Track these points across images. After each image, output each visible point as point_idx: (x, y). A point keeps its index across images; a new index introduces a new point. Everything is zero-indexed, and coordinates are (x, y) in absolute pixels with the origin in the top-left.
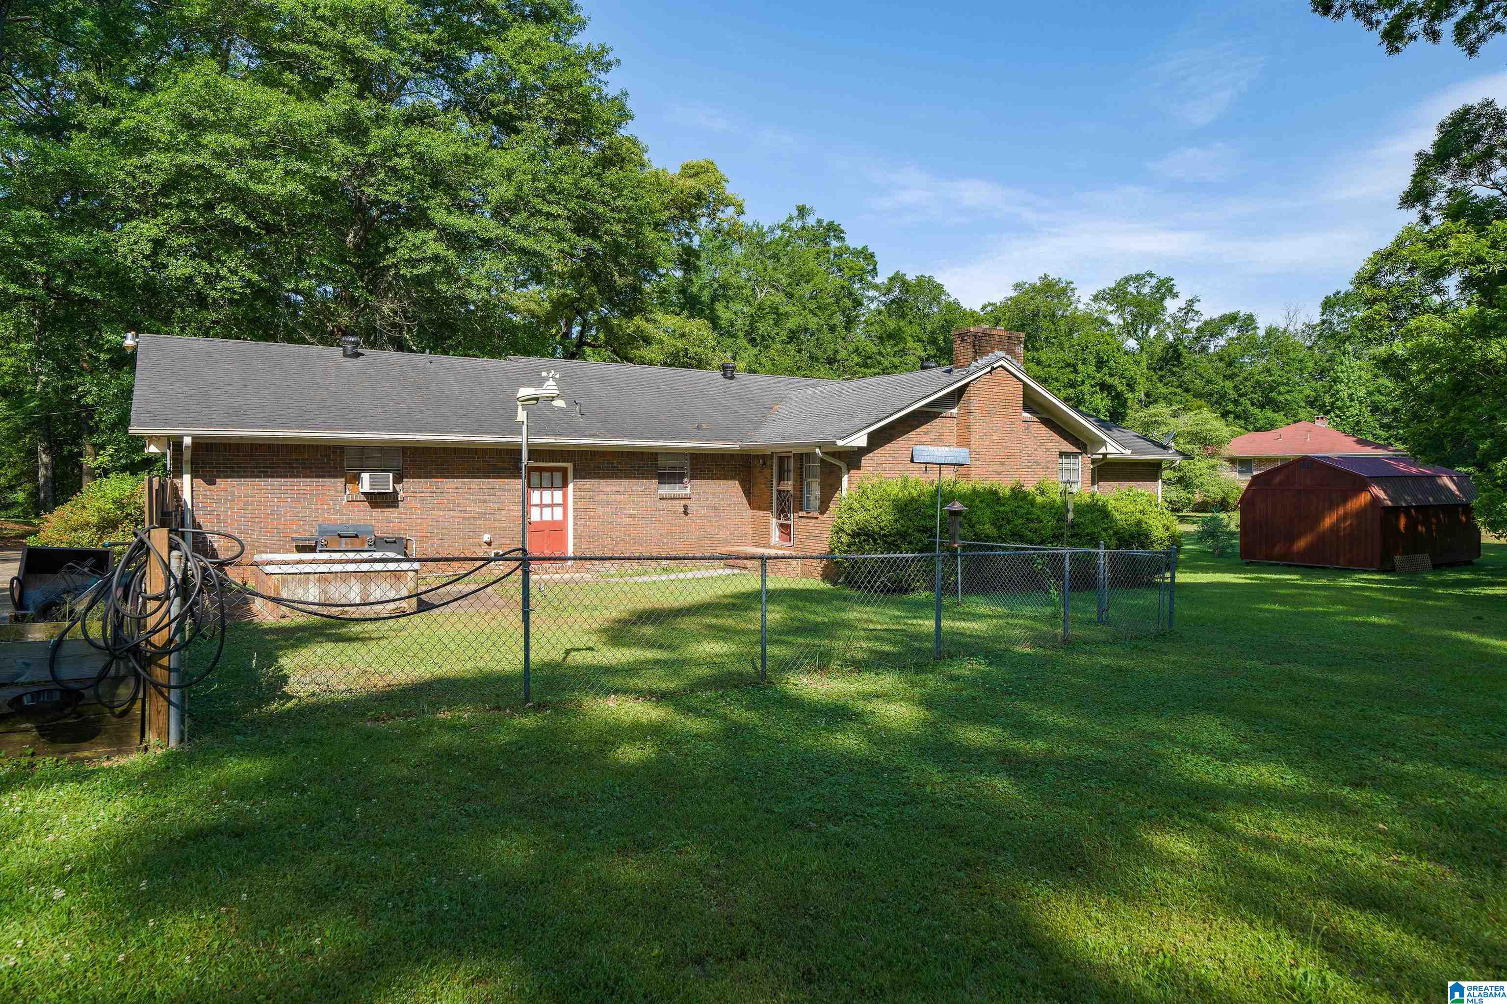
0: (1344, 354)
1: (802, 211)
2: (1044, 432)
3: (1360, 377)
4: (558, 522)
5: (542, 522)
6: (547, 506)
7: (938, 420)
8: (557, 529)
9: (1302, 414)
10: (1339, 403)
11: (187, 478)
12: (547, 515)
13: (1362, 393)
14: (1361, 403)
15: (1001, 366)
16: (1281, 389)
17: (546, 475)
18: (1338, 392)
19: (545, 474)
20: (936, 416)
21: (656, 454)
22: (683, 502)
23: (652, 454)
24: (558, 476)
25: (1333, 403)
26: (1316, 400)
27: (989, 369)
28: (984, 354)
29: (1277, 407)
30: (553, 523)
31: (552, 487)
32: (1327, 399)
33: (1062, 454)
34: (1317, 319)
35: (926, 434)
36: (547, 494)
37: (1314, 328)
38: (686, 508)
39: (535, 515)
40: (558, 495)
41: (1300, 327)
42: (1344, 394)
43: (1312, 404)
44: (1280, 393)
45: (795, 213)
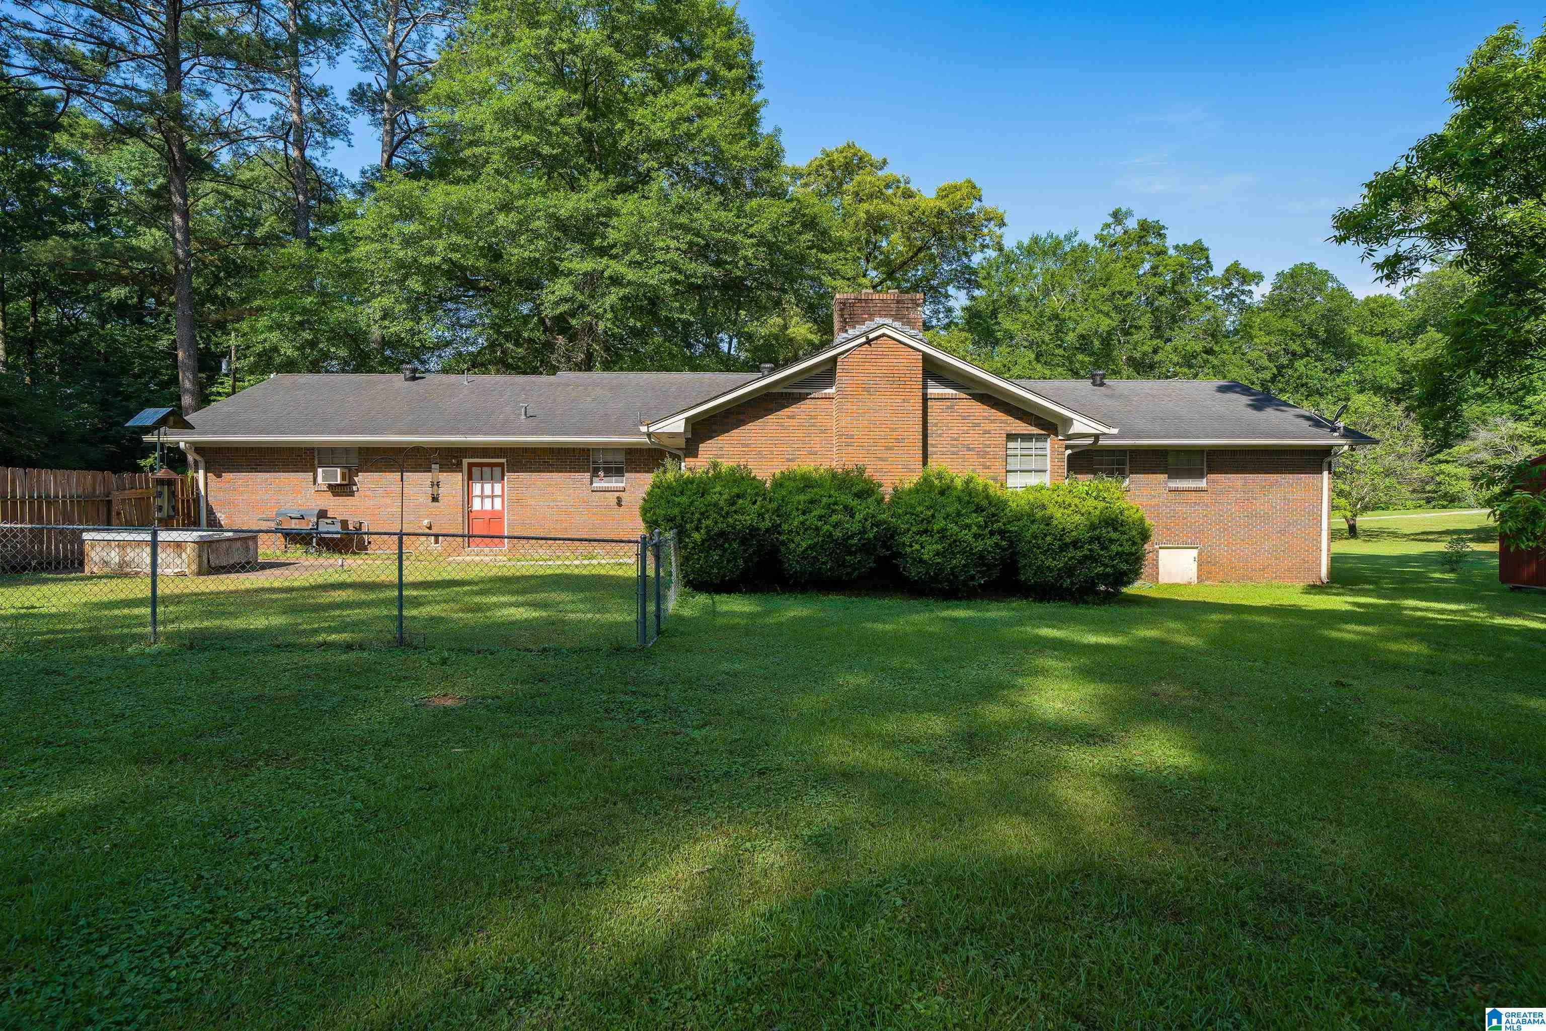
1: (1118, 216)
2: (980, 410)
4: (498, 511)
5: (483, 511)
6: (488, 497)
7: (807, 401)
8: (495, 517)
11: (201, 473)
12: (488, 505)
15: (884, 335)
17: (487, 470)
19: (485, 469)
20: (801, 398)
21: (588, 450)
22: (617, 494)
23: (584, 450)
24: (497, 470)
27: (863, 340)
28: (858, 323)
30: (493, 512)
31: (492, 479)
33: (1011, 437)
35: (789, 417)
36: (488, 487)
38: (619, 499)
39: (477, 505)
40: (498, 487)
45: (1110, 220)
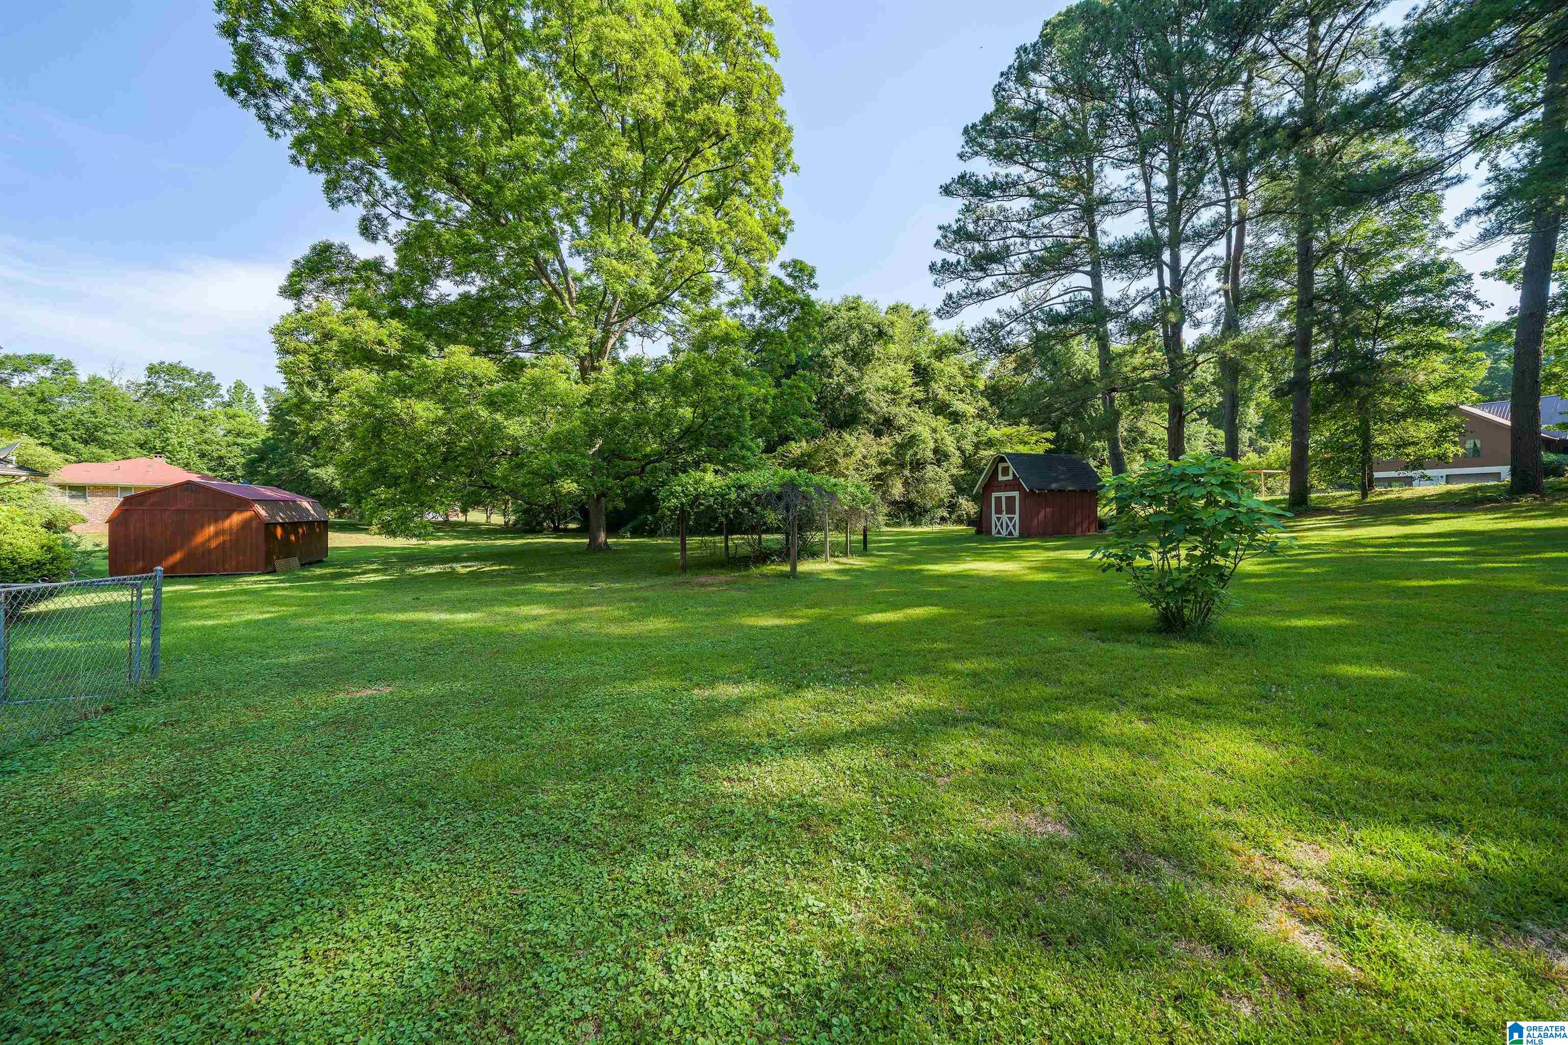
0: (173, 410)
3: (189, 430)
9: (132, 453)
10: (170, 448)
13: (191, 442)
14: (190, 450)
16: (109, 430)
18: (167, 439)
25: (163, 448)
26: (145, 443)
29: (102, 445)
32: (158, 444)
34: (143, 380)
37: (139, 386)
41: (124, 383)
42: (174, 441)
43: (141, 446)
44: (106, 433)
